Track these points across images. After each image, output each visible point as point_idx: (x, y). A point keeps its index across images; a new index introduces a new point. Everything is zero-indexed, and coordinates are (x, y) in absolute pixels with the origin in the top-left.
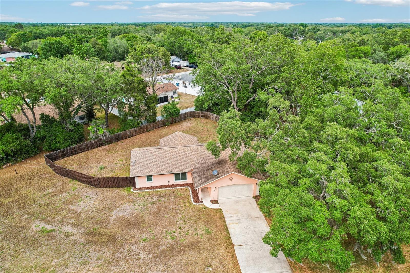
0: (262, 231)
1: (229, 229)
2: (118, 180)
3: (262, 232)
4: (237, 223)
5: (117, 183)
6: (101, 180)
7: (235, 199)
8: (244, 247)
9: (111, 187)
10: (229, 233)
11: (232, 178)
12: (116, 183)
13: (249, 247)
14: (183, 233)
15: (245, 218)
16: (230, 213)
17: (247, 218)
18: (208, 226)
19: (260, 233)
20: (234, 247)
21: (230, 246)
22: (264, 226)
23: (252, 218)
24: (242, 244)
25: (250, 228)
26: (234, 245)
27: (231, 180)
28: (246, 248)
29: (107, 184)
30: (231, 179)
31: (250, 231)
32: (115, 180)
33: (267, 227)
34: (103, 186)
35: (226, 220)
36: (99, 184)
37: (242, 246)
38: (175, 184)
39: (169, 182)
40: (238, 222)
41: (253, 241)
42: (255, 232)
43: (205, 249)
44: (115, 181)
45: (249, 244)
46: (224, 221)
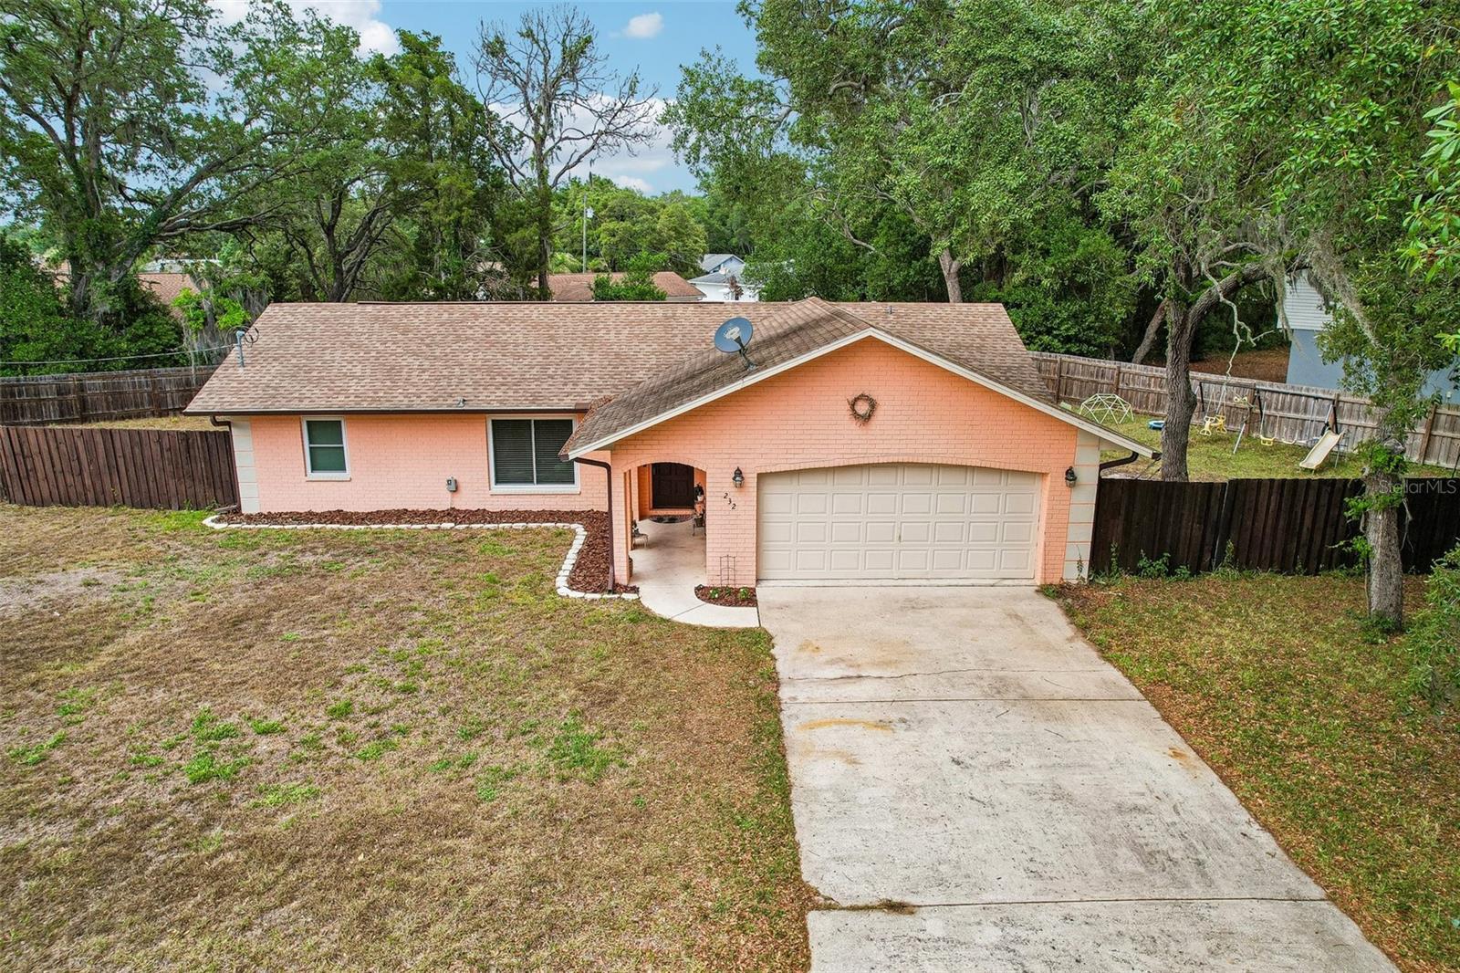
0: (1141, 802)
1: (793, 761)
2: (137, 450)
3: (1136, 808)
4: (882, 725)
5: (132, 469)
6: (35, 450)
7: (893, 591)
8: (934, 926)
9: (97, 503)
10: (785, 791)
11: (873, 405)
12: (122, 469)
13: (992, 934)
14: (341, 742)
15: (965, 695)
16: (832, 662)
17: (987, 697)
18: (602, 718)
19: (1120, 809)
20: (813, 918)
21: (762, 897)
22: (1160, 761)
23: (1025, 698)
24: (910, 899)
25: (1005, 764)
26: (808, 900)
27: (867, 418)
28: (952, 942)
29: (70, 479)
30: (862, 408)
31: (1006, 785)
32: (119, 454)
33: (1189, 768)
34: (46, 494)
35: (785, 693)
36: (23, 474)
37: (904, 921)
38: (494, 506)
39: (454, 487)
40: (894, 716)
41: (1037, 875)
42: (1059, 795)
43: (461, 892)
44: (121, 461)
45: (987, 897)
46: (771, 705)
